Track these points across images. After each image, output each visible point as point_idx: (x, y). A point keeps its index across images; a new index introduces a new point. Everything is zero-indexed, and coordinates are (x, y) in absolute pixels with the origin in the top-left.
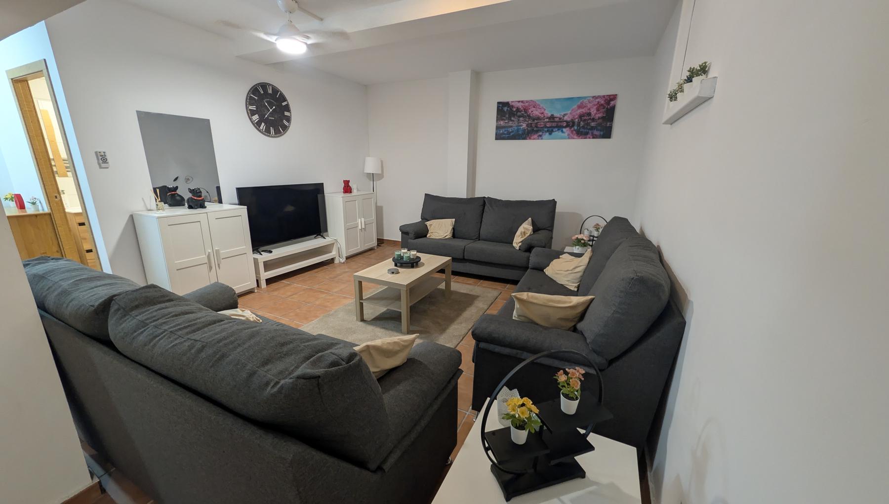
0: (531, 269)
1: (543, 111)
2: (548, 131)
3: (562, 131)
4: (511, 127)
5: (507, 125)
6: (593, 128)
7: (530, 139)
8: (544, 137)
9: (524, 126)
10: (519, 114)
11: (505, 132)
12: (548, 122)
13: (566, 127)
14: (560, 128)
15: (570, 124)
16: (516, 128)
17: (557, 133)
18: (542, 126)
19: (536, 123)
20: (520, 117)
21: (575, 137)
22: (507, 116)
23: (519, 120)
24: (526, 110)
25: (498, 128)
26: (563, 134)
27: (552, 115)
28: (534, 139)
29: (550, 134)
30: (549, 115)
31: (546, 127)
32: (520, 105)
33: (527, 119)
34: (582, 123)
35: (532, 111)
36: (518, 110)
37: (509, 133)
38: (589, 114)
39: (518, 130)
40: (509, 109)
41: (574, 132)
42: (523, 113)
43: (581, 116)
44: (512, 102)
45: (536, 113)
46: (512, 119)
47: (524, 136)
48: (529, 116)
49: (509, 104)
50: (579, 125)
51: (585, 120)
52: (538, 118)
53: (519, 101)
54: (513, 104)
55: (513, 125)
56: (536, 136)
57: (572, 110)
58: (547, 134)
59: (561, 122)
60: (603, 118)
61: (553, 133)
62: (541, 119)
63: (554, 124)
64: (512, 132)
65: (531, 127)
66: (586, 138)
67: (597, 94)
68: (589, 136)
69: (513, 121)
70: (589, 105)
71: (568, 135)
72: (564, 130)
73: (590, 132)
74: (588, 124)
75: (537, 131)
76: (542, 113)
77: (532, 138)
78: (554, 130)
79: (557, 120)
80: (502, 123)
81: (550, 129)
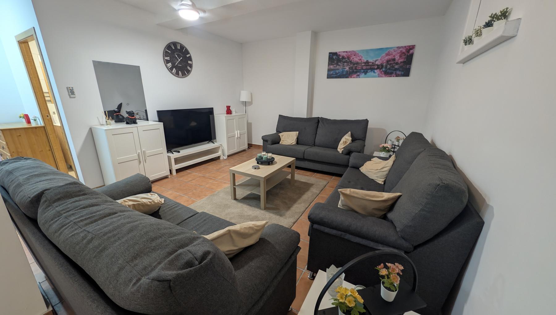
0: (350, 167)
1: (361, 58)
2: (364, 72)
3: (374, 72)
4: (338, 69)
5: (335, 68)
6: (396, 70)
7: (351, 77)
8: (361, 76)
9: (347, 68)
10: (344, 60)
11: (334, 73)
12: (364, 66)
13: (377, 69)
14: (372, 69)
15: (380, 67)
16: (341, 70)
17: (370, 73)
18: (360, 69)
19: (356, 67)
20: (344, 62)
21: (383, 76)
22: (336, 62)
23: (343, 65)
24: (348, 58)
25: (329, 70)
26: (375, 74)
27: (367, 61)
28: (354, 78)
29: (365, 74)
30: (365, 61)
31: (362, 69)
32: (344, 54)
33: (349, 64)
34: (388, 66)
35: (353, 58)
36: (343, 57)
37: (336, 74)
38: (394, 60)
39: (343, 72)
40: (337, 57)
41: (383, 72)
42: (347, 59)
43: (388, 61)
44: (339, 52)
45: (356, 59)
46: (339, 64)
47: (347, 76)
48: (351, 62)
49: (337, 54)
50: (386, 67)
51: (390, 64)
52: (357, 63)
53: (344, 52)
54: (340, 53)
55: (340, 68)
56: (355, 76)
57: (382, 57)
58: (363, 74)
59: (373, 65)
60: (404, 62)
61: (368, 74)
62: (359, 64)
63: (368, 67)
64: (339, 73)
65: (352, 69)
66: (391, 77)
67: (400, 45)
68: (393, 75)
69: (340, 65)
70: (394, 54)
71: (378, 74)
72: (376, 71)
73: (394, 72)
74: (393, 67)
75: (356, 72)
76: (360, 60)
77: (353, 77)
78: (368, 71)
79: (370, 64)
80: (332, 67)
81: (366, 70)
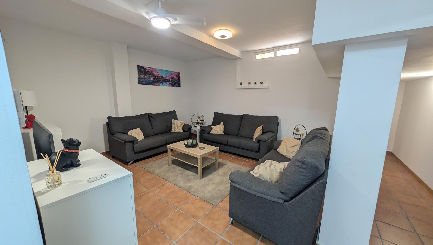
1: (159, 74)
2: (161, 82)
3: (166, 83)
4: (146, 79)
5: (144, 77)
6: (175, 83)
7: (155, 85)
8: (160, 85)
9: (152, 79)
10: (149, 73)
11: (144, 81)
12: (161, 79)
13: (167, 81)
14: (165, 82)
15: (169, 81)
16: (148, 80)
17: (165, 84)
18: (159, 80)
19: (157, 79)
20: (149, 74)
21: (171, 86)
22: (144, 73)
23: (149, 76)
24: (152, 72)
25: (139, 78)
26: (167, 84)
27: (162, 76)
28: (157, 85)
29: (162, 84)
30: (161, 76)
31: (161, 81)
32: (149, 69)
33: (153, 76)
34: (172, 81)
35: (154, 73)
36: (148, 71)
37: (145, 81)
38: (174, 78)
39: (149, 81)
40: (144, 70)
41: (170, 84)
42: (151, 73)
43: (172, 78)
44: (145, 67)
45: (156, 74)
46: (146, 75)
47: (152, 83)
48: (153, 75)
49: (144, 68)
50: (171, 81)
51: (173, 80)
52: (157, 77)
53: (148, 67)
54: (146, 68)
55: (147, 78)
56: (157, 84)
57: (169, 75)
58: (161, 84)
59: (165, 79)
60: (178, 80)
61: (163, 84)
62: (158, 77)
63: (163, 80)
64: (147, 81)
65: (155, 80)
66: (174, 87)
67: (175, 71)
68: (175, 86)
69: (147, 76)
70: (174, 75)
71: (169, 85)
72: (167, 83)
73: (175, 84)
74: (174, 82)
75: (157, 82)
76: (159, 75)
77: (156, 85)
78: (164, 82)
79: (164, 78)
80: (141, 76)
81: (162, 82)
